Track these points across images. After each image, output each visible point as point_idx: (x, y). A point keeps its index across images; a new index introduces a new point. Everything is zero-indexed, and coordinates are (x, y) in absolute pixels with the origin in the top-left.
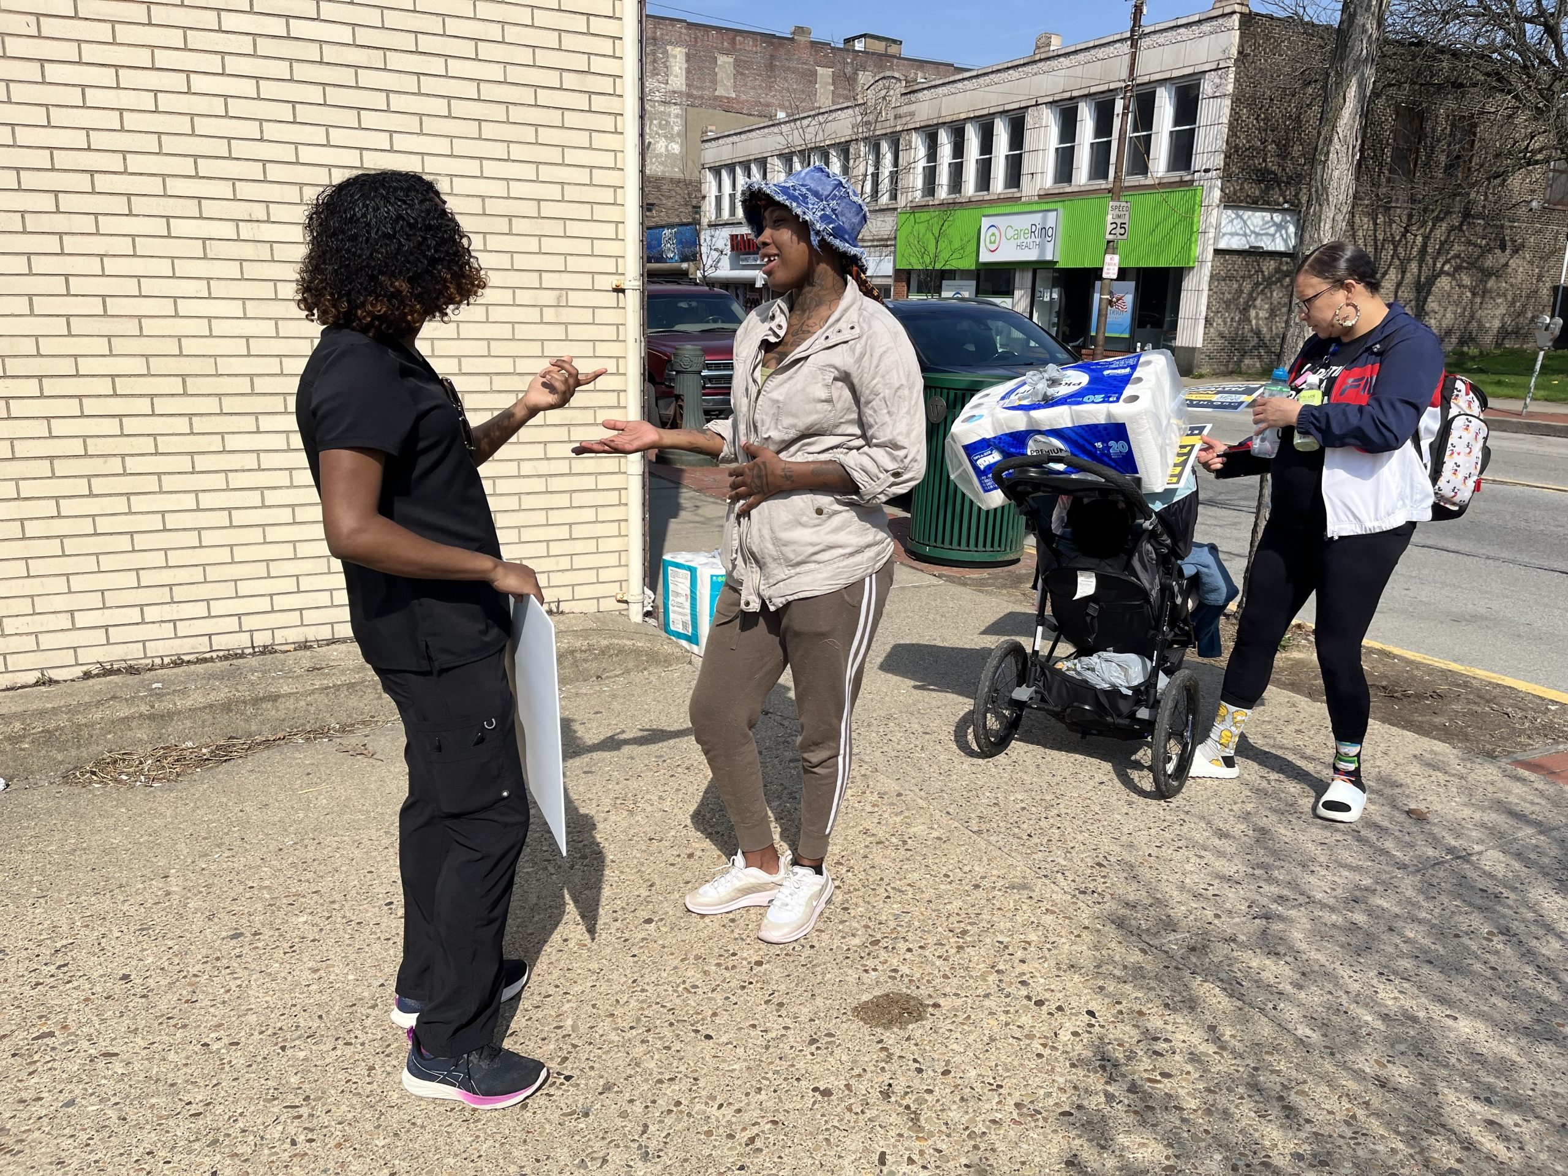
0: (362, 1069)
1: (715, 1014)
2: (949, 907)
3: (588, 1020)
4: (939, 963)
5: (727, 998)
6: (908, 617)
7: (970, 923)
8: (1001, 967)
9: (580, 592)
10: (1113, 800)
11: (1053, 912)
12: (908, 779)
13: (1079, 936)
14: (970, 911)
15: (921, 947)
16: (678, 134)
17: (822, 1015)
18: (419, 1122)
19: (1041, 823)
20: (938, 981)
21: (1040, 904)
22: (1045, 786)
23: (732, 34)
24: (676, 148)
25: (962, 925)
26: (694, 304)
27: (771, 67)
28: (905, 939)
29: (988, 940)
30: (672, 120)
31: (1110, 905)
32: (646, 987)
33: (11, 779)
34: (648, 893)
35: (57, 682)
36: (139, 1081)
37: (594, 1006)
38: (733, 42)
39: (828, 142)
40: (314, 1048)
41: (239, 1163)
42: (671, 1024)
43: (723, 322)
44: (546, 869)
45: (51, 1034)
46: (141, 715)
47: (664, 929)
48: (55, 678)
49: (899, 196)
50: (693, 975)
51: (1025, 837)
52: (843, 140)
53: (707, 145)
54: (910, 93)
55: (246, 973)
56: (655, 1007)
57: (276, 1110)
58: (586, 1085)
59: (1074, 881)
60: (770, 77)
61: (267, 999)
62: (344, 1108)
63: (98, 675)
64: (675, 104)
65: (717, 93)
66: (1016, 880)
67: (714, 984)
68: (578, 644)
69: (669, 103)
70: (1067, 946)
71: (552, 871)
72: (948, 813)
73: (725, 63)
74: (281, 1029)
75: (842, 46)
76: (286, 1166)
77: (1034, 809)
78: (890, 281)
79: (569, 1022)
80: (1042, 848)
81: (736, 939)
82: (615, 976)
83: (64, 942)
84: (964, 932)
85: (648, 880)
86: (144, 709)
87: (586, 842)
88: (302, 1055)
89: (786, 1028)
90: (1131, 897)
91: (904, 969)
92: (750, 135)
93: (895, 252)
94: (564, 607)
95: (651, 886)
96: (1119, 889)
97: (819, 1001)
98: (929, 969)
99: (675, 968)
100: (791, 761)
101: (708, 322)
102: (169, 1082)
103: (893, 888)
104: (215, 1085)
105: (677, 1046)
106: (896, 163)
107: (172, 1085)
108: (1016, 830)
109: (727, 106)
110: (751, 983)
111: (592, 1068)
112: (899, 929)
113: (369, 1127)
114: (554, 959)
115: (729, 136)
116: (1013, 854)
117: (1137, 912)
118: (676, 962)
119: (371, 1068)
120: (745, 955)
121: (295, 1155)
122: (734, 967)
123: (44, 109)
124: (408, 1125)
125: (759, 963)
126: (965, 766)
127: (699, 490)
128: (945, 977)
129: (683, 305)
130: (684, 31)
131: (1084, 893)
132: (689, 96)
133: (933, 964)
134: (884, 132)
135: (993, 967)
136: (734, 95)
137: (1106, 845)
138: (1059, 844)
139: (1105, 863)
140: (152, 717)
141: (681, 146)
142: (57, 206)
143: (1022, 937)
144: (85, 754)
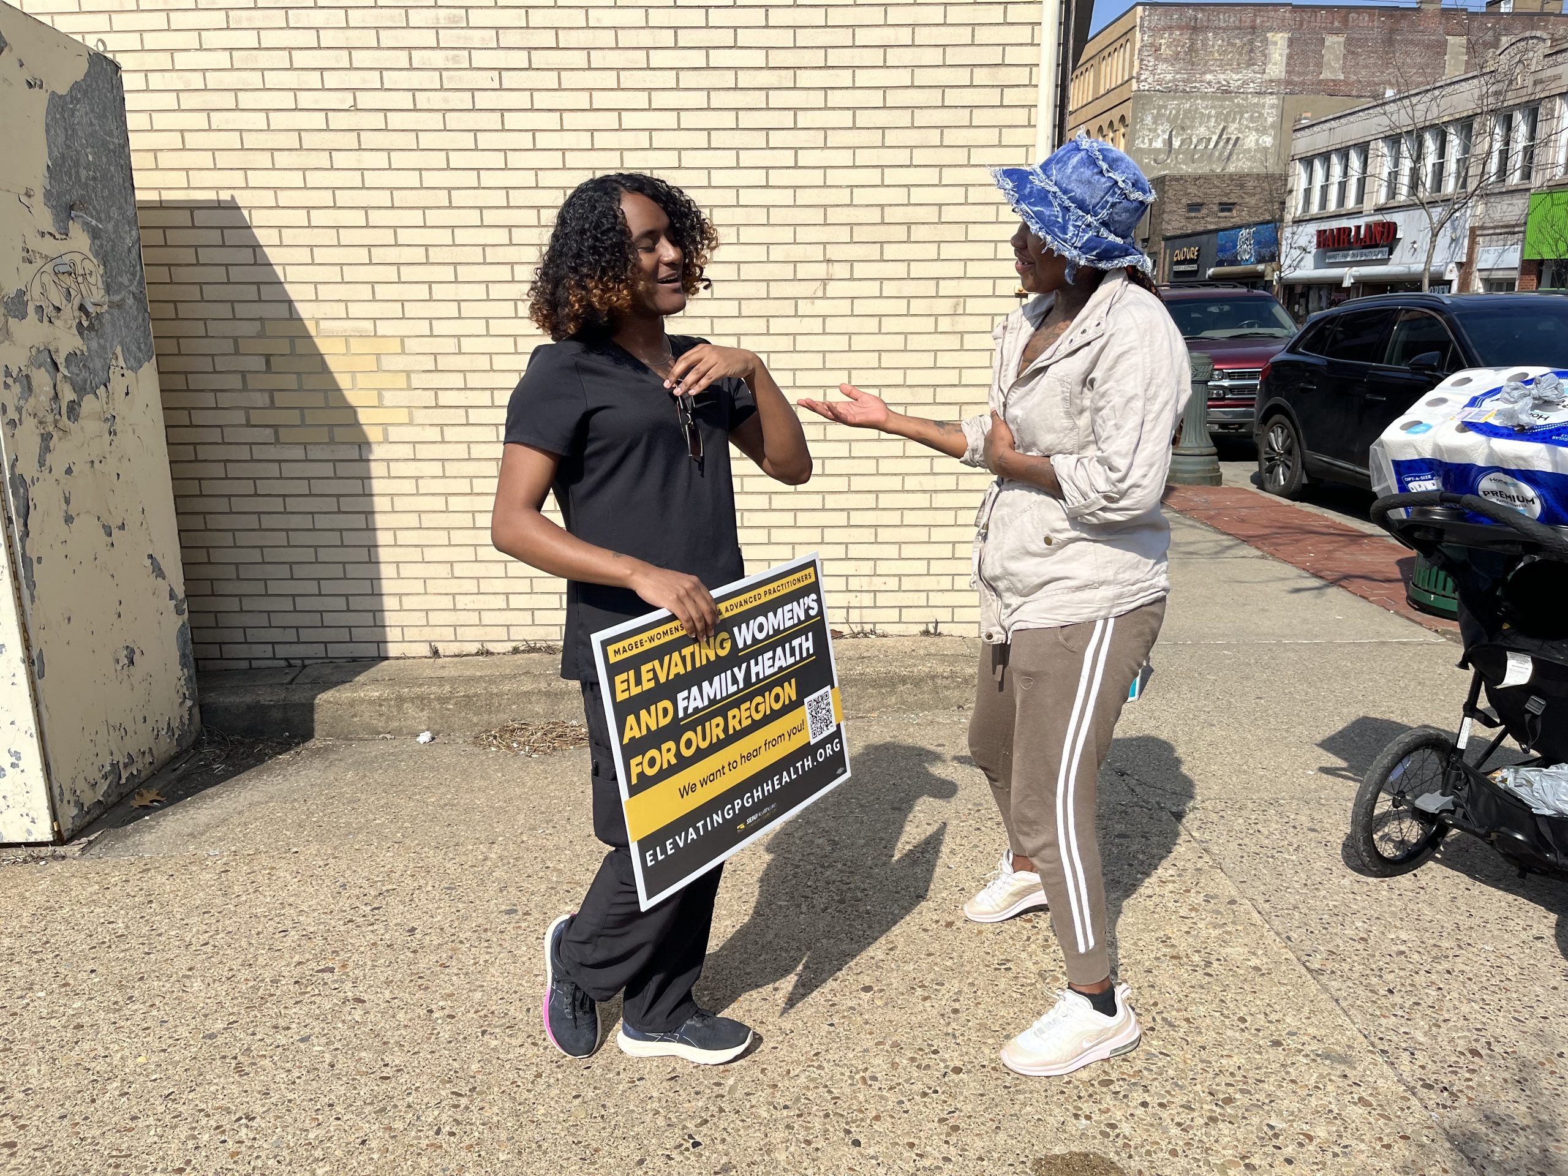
0: (530, 1075)
1: (877, 1118)
2: (1224, 1061)
3: (750, 1084)
4: (1174, 1131)
5: (901, 1102)
6: (1371, 680)
7: (1242, 1091)
8: (1255, 1161)
9: (960, 615)
10: (1543, 966)
11: (1367, 1104)
12: (1257, 883)
13: (1388, 1146)
14: (1250, 1074)
15: (1161, 1105)
16: (1272, 126)
17: (996, 1155)
18: (545, 1145)
19: (1416, 978)
20: (1161, 1155)
21: (1355, 1089)
22: (1449, 926)
23: (1344, 11)
24: (1268, 141)
25: (1231, 1090)
26: (1226, 308)
27: (1390, 42)
28: (1146, 1089)
29: (1255, 1120)
30: (1266, 111)
31: (1464, 1114)
32: (825, 1064)
33: (438, 734)
34: (882, 957)
35: (492, 654)
36: (364, 1032)
37: (763, 1071)
38: (1345, 21)
39: (1445, 119)
40: (507, 1039)
41: (387, 1136)
42: (827, 1116)
43: (1260, 327)
44: (799, 906)
45: (331, 970)
46: (539, 691)
47: (879, 1003)
48: (491, 650)
49: (1533, 174)
50: (879, 1064)
51: (1382, 992)
52: (1465, 114)
53: (1299, 134)
54: (1556, 53)
55: (499, 949)
56: (821, 1089)
57: (443, 1093)
58: (708, 1158)
59: (1423, 1067)
60: (1387, 53)
61: (500, 979)
62: (495, 1109)
63: (524, 652)
64: (1271, 93)
65: (1322, 77)
66: (1337, 1048)
67: (896, 1081)
68: (940, 670)
69: (1265, 93)
70: (1363, 1157)
71: (804, 908)
72: (1289, 938)
73: (1334, 43)
74: (493, 1013)
75: (1484, 10)
76: (419, 1154)
77: (1416, 956)
78: (1515, 274)
79: (731, 1081)
80: (1400, 1013)
81: (947, 1034)
82: (801, 1043)
83: (390, 887)
84: (1229, 1101)
85: (892, 942)
86: (543, 686)
87: (852, 886)
88: (494, 1043)
89: (946, 1159)
90: (1500, 1110)
91: (1125, 1128)
92: (1351, 118)
93: (1523, 240)
94: (941, 628)
95: (891, 949)
96: (1486, 1093)
97: (1001, 1137)
98: (1156, 1136)
99: (866, 1050)
100: (1120, 836)
101: (1242, 327)
102: (385, 1039)
103: (1164, 1019)
104: (415, 1053)
105: (820, 1143)
106: (1532, 136)
107: (385, 1043)
108: (1374, 980)
109: (1332, 90)
110: (936, 1092)
111: (723, 1140)
112: (1145, 1073)
113: (504, 1136)
114: (754, 1006)
115: (1326, 121)
116: (1352, 1012)
117: (1496, 1132)
118: (870, 1044)
119: (539, 1075)
120: (947, 1056)
121: (432, 1145)
122: (928, 1067)
123: (503, 153)
124: (534, 1146)
125: (957, 1070)
126: (1346, 882)
127: (1180, 512)
128: (1174, 1153)
129: (1214, 309)
130: (1288, 15)
131: (1430, 1087)
132: (1288, 83)
133: (1165, 1131)
134: (1518, 101)
135: (1243, 1158)
136: (1342, 77)
137: (1501, 1026)
138: (1429, 1012)
139: (1484, 1052)
140: (548, 694)
141: (1275, 138)
142: (510, 239)
143: (1306, 1127)
144: (494, 720)
